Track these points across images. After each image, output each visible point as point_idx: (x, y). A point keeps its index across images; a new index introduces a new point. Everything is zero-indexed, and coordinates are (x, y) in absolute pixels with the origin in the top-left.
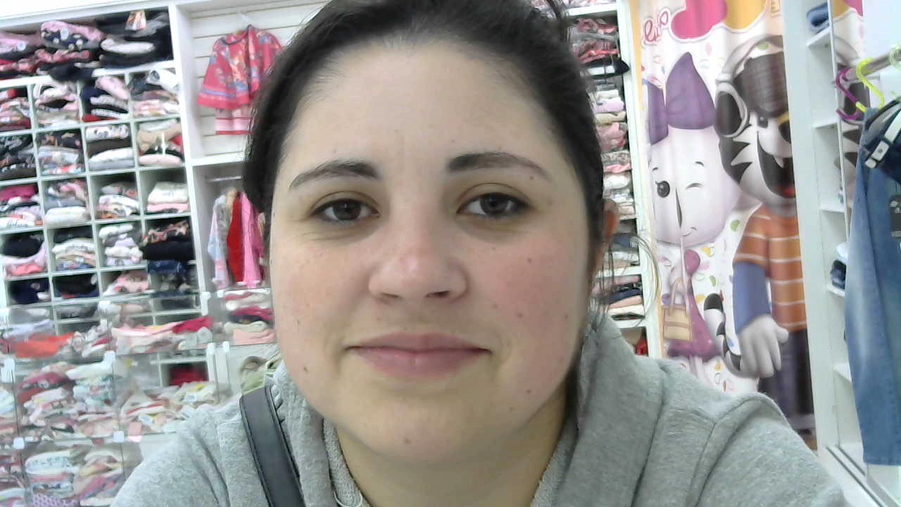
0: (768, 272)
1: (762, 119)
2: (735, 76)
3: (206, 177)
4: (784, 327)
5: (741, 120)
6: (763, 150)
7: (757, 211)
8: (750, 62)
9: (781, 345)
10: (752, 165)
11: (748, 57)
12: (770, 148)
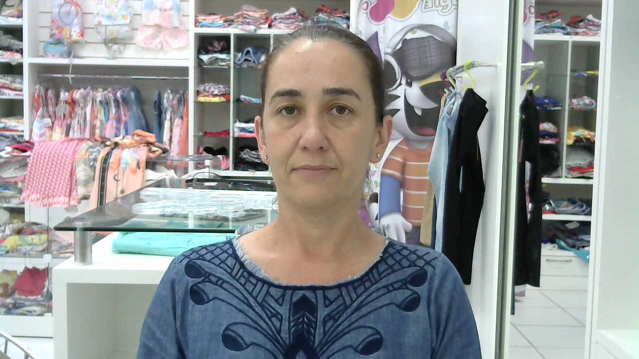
0: (402, 184)
1: (409, 81)
2: (395, 50)
3: (38, 73)
4: (410, 222)
5: (396, 81)
6: (407, 102)
7: (400, 142)
8: (405, 42)
9: (406, 233)
10: (400, 111)
11: (404, 38)
12: (412, 102)
